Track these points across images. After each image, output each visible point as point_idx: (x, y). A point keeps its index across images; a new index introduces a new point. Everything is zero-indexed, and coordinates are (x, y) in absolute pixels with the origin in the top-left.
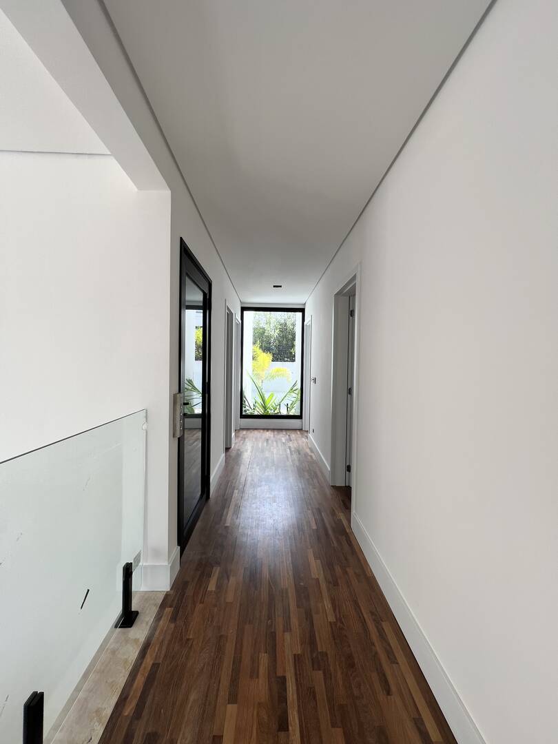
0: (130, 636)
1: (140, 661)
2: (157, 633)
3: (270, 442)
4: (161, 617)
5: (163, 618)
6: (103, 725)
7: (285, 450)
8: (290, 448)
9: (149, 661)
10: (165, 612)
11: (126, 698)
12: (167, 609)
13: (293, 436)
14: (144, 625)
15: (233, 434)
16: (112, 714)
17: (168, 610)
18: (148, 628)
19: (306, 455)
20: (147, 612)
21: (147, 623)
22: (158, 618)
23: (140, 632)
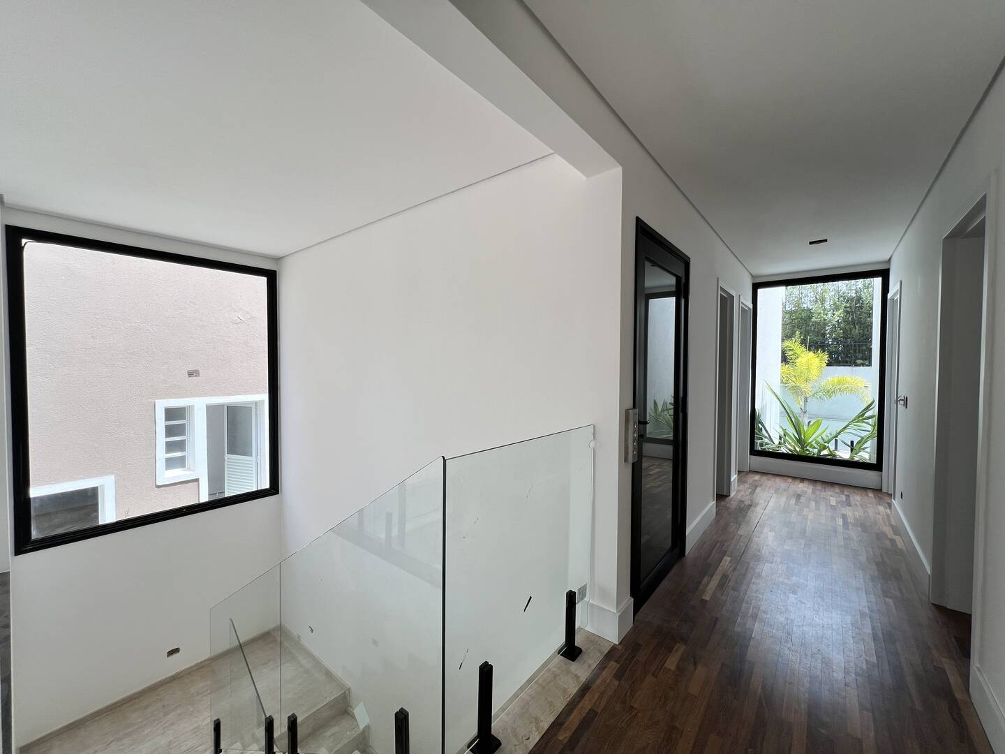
0: (571, 669)
1: (578, 699)
2: (599, 681)
3: (803, 500)
4: (605, 667)
5: (606, 670)
6: (539, 733)
7: (833, 519)
8: (844, 517)
9: (586, 704)
10: (610, 665)
11: (561, 724)
12: (612, 662)
13: (857, 498)
14: (586, 665)
15: (734, 477)
16: (548, 729)
17: (613, 665)
18: (590, 671)
19: (880, 536)
20: (591, 655)
21: (589, 666)
22: (602, 666)
23: (582, 671)
